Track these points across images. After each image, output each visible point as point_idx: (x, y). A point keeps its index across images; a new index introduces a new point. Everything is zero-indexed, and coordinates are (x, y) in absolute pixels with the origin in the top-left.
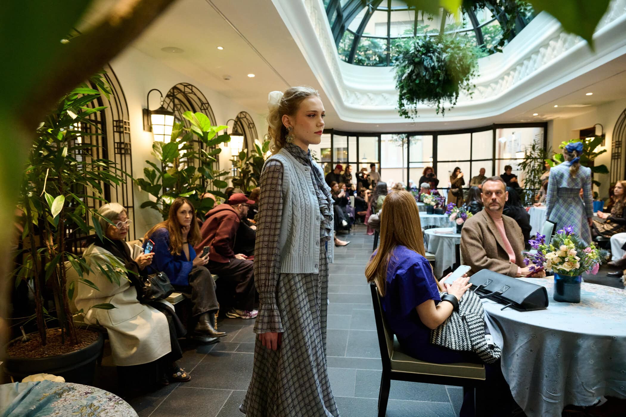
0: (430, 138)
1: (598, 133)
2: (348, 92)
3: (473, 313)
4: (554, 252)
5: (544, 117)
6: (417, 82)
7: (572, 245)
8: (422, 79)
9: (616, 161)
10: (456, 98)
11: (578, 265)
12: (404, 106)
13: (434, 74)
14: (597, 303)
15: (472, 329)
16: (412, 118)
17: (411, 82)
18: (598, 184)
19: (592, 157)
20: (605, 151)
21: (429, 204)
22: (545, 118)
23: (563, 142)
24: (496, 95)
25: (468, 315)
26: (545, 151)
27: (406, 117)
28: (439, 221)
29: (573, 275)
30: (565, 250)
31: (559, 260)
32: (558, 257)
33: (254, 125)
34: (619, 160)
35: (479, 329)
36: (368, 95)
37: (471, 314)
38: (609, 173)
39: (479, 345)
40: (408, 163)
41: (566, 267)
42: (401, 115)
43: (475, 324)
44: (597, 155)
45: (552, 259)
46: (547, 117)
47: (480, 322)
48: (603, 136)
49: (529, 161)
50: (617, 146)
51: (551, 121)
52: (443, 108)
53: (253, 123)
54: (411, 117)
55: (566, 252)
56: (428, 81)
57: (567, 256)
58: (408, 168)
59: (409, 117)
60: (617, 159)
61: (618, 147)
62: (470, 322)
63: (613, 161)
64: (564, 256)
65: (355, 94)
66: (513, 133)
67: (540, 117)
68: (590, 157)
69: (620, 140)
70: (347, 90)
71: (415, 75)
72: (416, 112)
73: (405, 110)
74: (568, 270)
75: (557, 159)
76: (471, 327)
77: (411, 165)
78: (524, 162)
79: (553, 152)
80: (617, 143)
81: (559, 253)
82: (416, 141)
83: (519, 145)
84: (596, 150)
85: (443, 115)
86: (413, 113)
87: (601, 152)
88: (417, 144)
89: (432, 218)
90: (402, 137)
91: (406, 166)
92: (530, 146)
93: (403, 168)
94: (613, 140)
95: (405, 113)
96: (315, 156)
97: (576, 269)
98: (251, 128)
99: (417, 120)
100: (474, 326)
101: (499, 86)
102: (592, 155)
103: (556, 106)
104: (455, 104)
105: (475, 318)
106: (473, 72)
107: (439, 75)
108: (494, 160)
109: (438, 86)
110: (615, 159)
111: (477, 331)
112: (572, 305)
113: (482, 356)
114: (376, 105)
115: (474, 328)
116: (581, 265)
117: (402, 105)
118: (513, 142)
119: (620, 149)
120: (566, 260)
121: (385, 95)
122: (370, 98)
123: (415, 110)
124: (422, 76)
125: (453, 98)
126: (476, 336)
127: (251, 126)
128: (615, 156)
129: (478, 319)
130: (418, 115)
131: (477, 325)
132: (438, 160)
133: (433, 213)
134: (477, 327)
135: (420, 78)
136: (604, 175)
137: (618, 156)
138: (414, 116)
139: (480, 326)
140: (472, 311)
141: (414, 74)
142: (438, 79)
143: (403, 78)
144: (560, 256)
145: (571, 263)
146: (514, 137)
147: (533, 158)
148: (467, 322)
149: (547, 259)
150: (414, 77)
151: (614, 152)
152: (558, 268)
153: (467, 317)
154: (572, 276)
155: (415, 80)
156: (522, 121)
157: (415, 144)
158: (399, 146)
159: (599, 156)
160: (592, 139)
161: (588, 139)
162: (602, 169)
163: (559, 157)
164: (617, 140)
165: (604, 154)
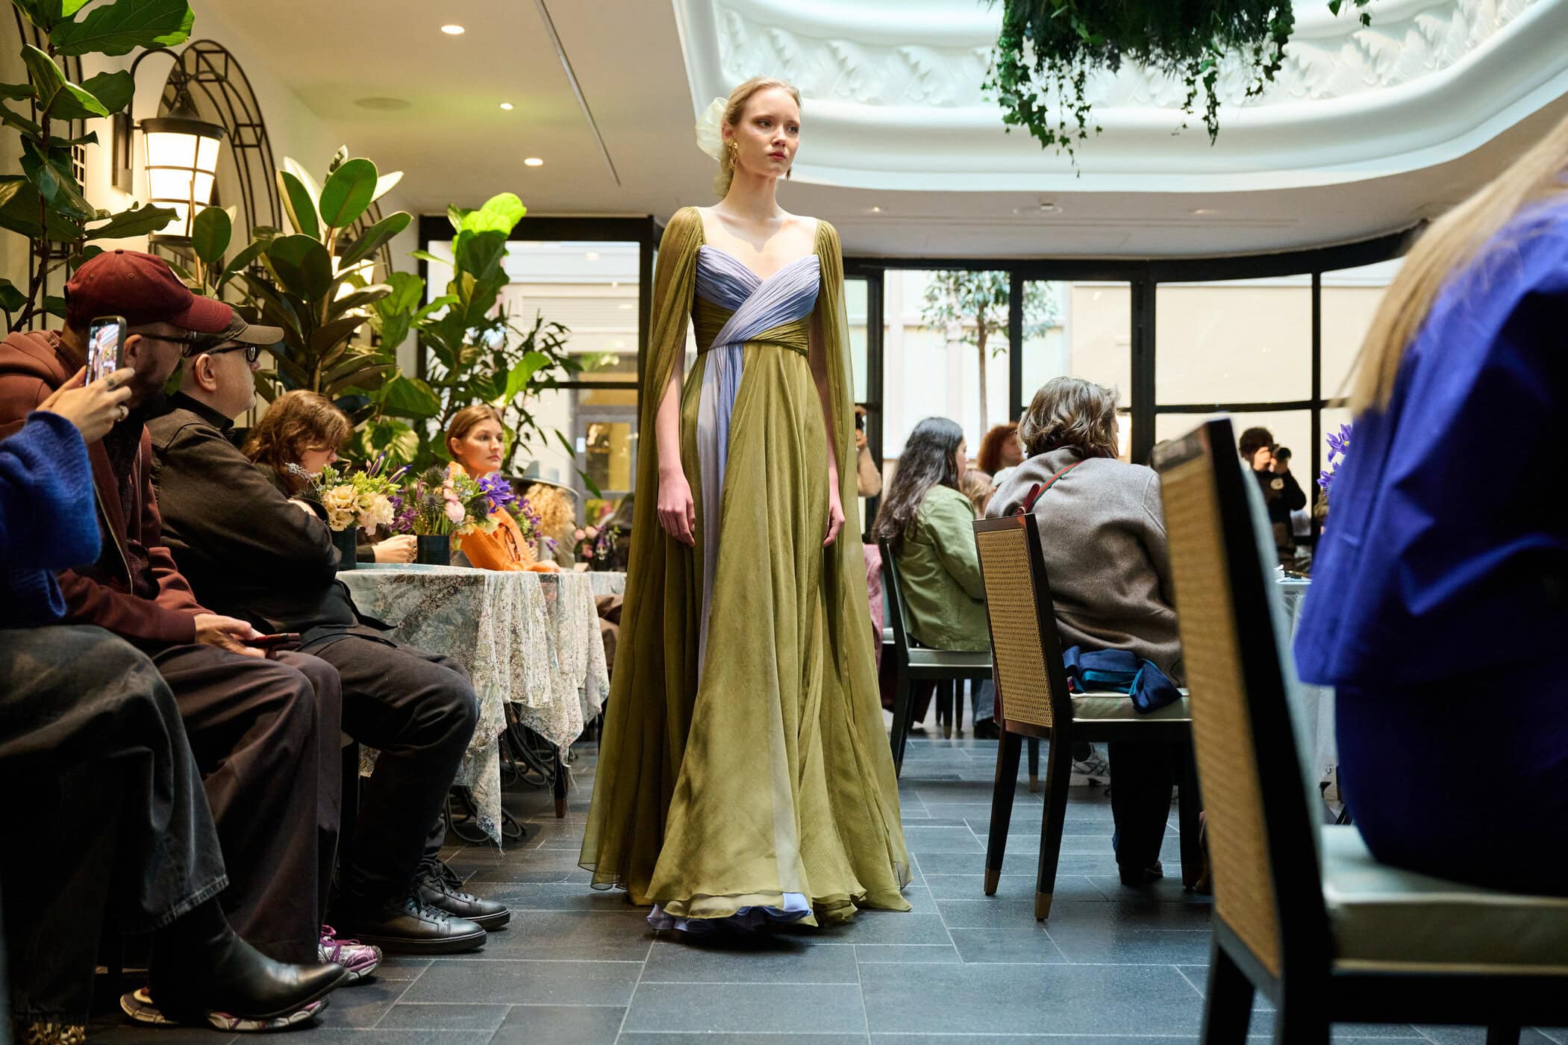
0: (1118, 296)
2: (739, 24)
10: (1281, 40)
12: (1025, 78)
16: (1065, 141)
33: (264, 132)
36: (834, 52)
53: (262, 125)
54: (1060, 134)
65: (773, 39)
70: (735, 15)
73: (1033, 98)
90: (978, 291)
95: (1029, 114)
96: (556, 350)
98: (243, 146)
101: (1456, 21)
114: (874, 101)
117: (1014, 73)
121: (915, 53)
122: (842, 63)
123: (1079, 100)
127: (248, 136)
132: (1160, 400)
138: (1070, 134)
158: (965, 344)
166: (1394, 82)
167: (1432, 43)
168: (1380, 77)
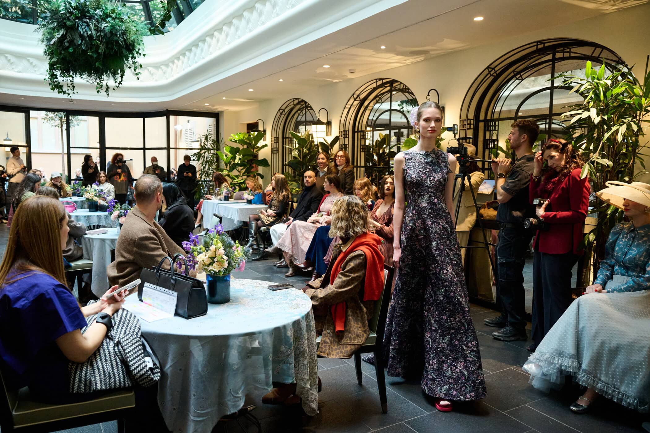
0: (95, 119)
1: (261, 128)
3: (128, 334)
5: (215, 107)
6: (71, 50)
7: (220, 244)
8: (77, 47)
9: (275, 155)
10: (122, 77)
12: (56, 78)
13: (92, 44)
15: (129, 352)
16: (69, 94)
17: (63, 49)
18: (262, 177)
19: (256, 151)
20: (266, 145)
21: (92, 199)
22: (216, 109)
23: (232, 135)
24: (167, 79)
25: (123, 338)
26: (217, 141)
27: (59, 92)
28: (104, 219)
34: (277, 154)
35: (136, 350)
37: (126, 336)
38: (270, 167)
39: (139, 369)
40: (69, 147)
41: (215, 268)
42: (53, 89)
43: (131, 346)
44: (260, 149)
46: (218, 108)
47: (137, 342)
48: (265, 131)
49: (203, 151)
50: (275, 141)
51: (222, 112)
52: (107, 86)
54: (67, 92)
56: (84, 52)
58: (69, 154)
59: (65, 92)
60: (276, 153)
61: (276, 143)
62: (126, 345)
63: (273, 155)
66: (188, 122)
67: (210, 107)
68: (255, 151)
69: (277, 136)
71: (68, 42)
72: (74, 87)
73: (59, 83)
75: (227, 151)
76: (127, 351)
77: (72, 151)
78: (199, 153)
79: (224, 143)
80: (275, 139)
82: (79, 122)
83: (195, 134)
84: (260, 144)
85: (108, 95)
86: (69, 88)
87: (263, 147)
88: (80, 125)
89: (94, 216)
90: (60, 116)
91: (66, 151)
92: (203, 136)
93: (62, 154)
94: (272, 136)
95: (58, 87)
99: (74, 97)
100: (131, 348)
101: (169, 69)
102: (256, 149)
103: (224, 98)
104: (120, 83)
105: (132, 338)
106: (139, 49)
107: (98, 47)
108: (168, 149)
109: (97, 59)
110: (274, 153)
111: (135, 353)
113: (142, 380)
114: (19, 72)
115: (131, 351)
117: (53, 76)
118: (189, 130)
121: (31, 59)
122: (9, 61)
123: (72, 84)
124: (77, 45)
125: (118, 77)
126: (135, 358)
128: (274, 151)
129: (134, 338)
130: (75, 91)
131: (134, 346)
132: (107, 146)
133: (96, 211)
134: (135, 348)
135: (75, 47)
136: (266, 169)
137: (276, 151)
138: (70, 92)
139: (137, 347)
140: (127, 332)
141: (66, 41)
142: (97, 51)
143: (52, 43)
146: (189, 126)
147: (206, 149)
148: (122, 347)
150: (67, 44)
151: (273, 147)
153: (122, 341)
155: (68, 48)
156: (195, 110)
157: (78, 125)
158: (57, 127)
159: (262, 150)
160: (256, 133)
161: (252, 133)
162: (264, 163)
163: (229, 149)
164: (275, 136)
165: (266, 148)
166: (156, 80)
167: (165, 73)
168: (153, 79)
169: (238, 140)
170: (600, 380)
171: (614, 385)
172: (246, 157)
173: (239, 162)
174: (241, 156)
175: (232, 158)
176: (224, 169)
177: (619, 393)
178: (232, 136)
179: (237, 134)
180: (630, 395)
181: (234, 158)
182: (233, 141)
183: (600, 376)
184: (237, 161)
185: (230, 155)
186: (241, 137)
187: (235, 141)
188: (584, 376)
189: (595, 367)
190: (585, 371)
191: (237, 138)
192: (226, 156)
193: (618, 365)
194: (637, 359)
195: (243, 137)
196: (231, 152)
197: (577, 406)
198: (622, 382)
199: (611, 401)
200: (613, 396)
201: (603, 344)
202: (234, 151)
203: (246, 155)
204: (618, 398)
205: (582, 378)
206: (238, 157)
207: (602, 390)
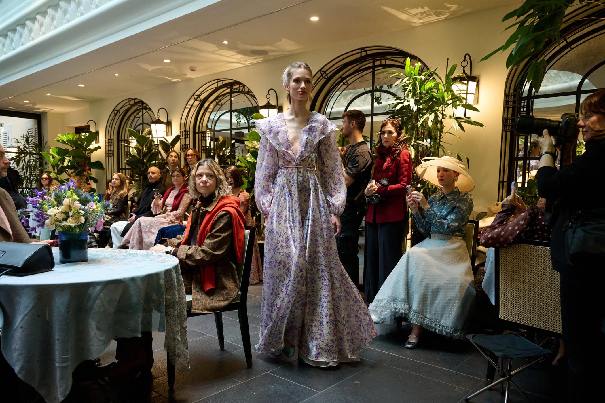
1: (93, 130)
4: (56, 207)
5: (36, 107)
7: (76, 197)
9: (110, 158)
11: (83, 220)
14: (104, 260)
18: (95, 180)
19: (88, 154)
20: (99, 147)
22: (38, 109)
23: (59, 135)
26: (40, 145)
29: (79, 231)
30: (68, 204)
31: (63, 216)
32: (62, 212)
34: (112, 157)
38: (105, 170)
41: (70, 223)
44: (92, 151)
45: (55, 215)
46: (40, 108)
48: (97, 133)
49: (23, 155)
50: (110, 144)
51: (45, 112)
55: (69, 206)
57: (70, 210)
60: (111, 156)
61: (111, 145)
63: (107, 158)
64: (68, 210)
67: (31, 105)
68: (87, 152)
69: (112, 138)
74: (73, 225)
75: (54, 152)
78: (18, 157)
79: (49, 145)
80: (110, 141)
81: (61, 208)
83: (10, 140)
84: (92, 146)
87: (96, 149)
92: (23, 138)
94: (105, 138)
97: (82, 223)
102: (88, 151)
103: (49, 95)
110: (109, 156)
112: (80, 264)
116: (86, 219)
119: (112, 146)
120: (71, 214)
128: (109, 154)
136: (101, 171)
137: (111, 153)
144: (64, 211)
145: (76, 218)
147: (27, 153)
149: (50, 216)
151: (107, 150)
152: (62, 225)
154: (77, 232)
156: (12, 109)
159: (95, 152)
160: (88, 134)
161: (83, 134)
162: (98, 165)
163: (56, 150)
164: (109, 138)
165: (99, 150)
169: (67, 141)
170: (426, 317)
171: (436, 319)
172: (77, 159)
173: (69, 164)
174: (71, 158)
175: (60, 160)
176: (51, 172)
177: (440, 325)
178: (59, 137)
179: (65, 134)
180: (448, 326)
181: (63, 160)
182: (61, 142)
183: (426, 314)
184: (66, 163)
185: (58, 157)
186: (71, 137)
187: (63, 142)
188: (415, 315)
189: (422, 307)
190: (415, 311)
191: (65, 139)
192: (53, 157)
193: (438, 303)
194: (452, 296)
195: (73, 138)
196: (58, 154)
197: (410, 343)
198: (442, 316)
199: (434, 333)
200: (436, 329)
201: (427, 286)
202: (62, 153)
203: (76, 157)
204: (439, 330)
205: (414, 318)
206: (67, 159)
207: (427, 325)
